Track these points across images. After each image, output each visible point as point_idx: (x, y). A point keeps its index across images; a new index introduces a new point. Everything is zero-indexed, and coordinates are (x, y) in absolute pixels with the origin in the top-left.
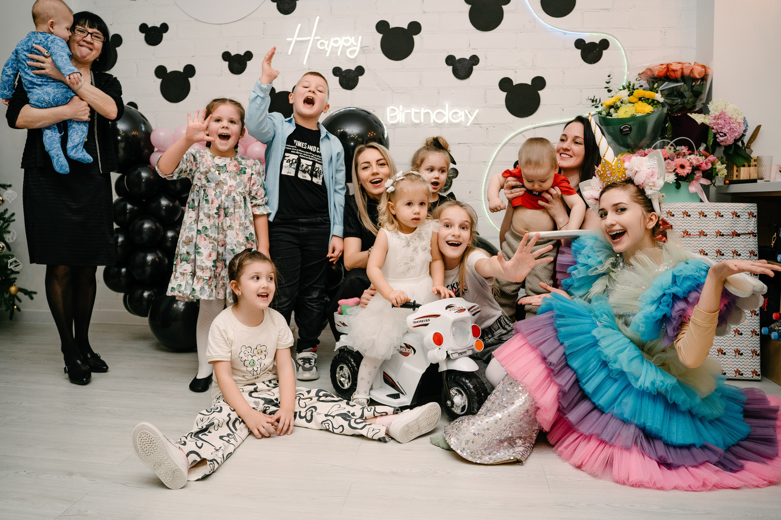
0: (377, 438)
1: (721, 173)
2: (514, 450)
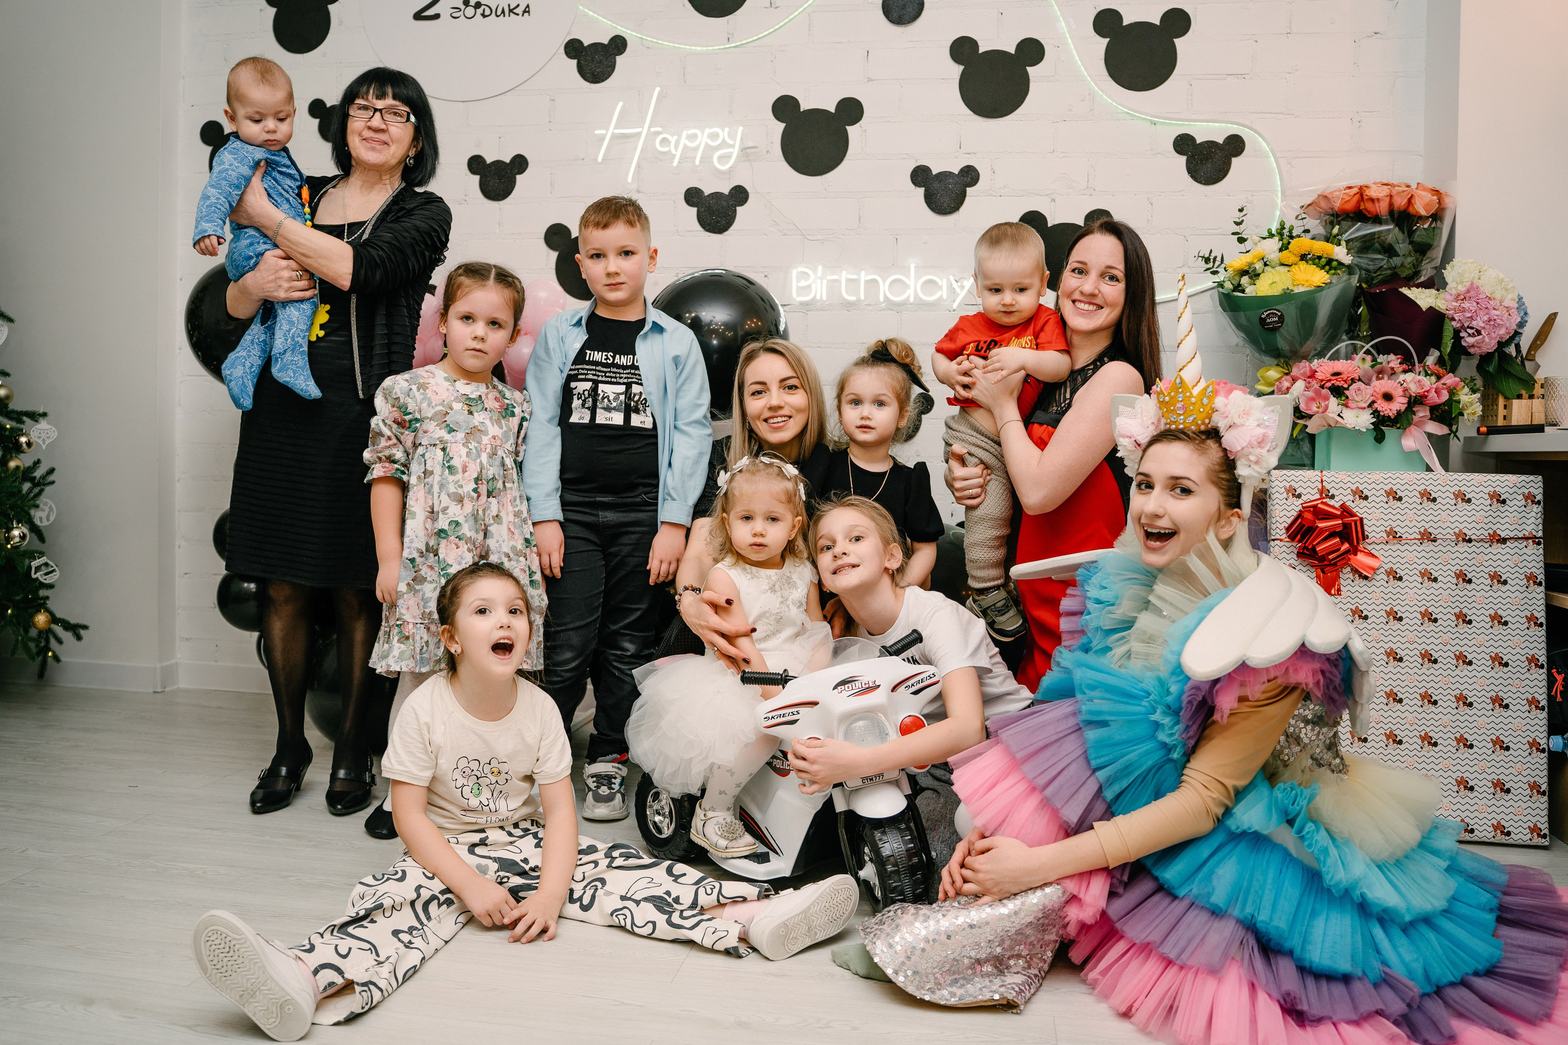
0: (722, 949)
1: (1469, 411)
2: (1003, 981)
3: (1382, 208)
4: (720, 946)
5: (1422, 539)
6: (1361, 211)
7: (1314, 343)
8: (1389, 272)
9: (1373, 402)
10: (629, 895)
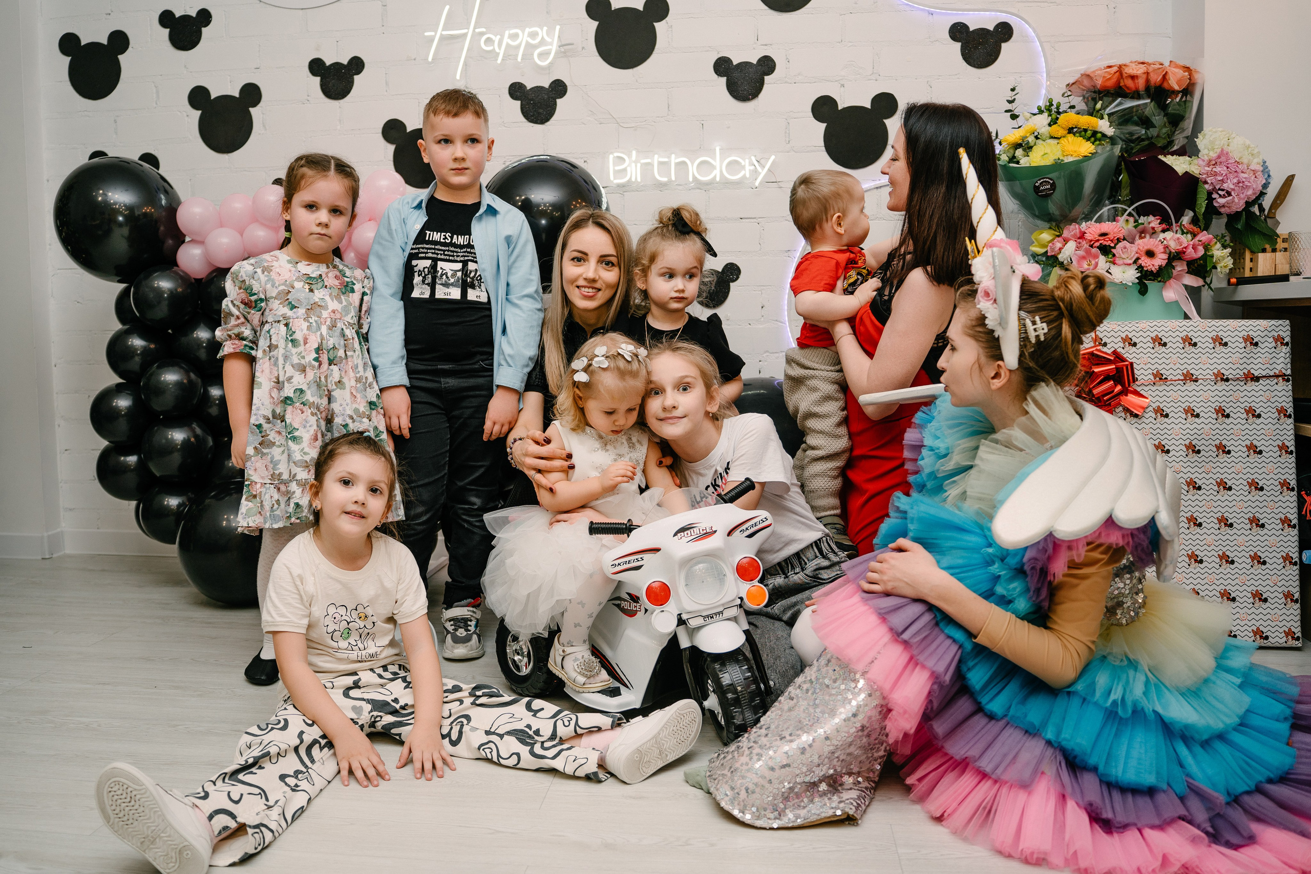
0: (582, 775)
1: (1222, 264)
2: (840, 797)
3: (1141, 83)
4: (581, 773)
5: (1185, 379)
6: (1120, 87)
7: (1082, 208)
8: (1146, 143)
9: (1138, 259)
10: (492, 730)
